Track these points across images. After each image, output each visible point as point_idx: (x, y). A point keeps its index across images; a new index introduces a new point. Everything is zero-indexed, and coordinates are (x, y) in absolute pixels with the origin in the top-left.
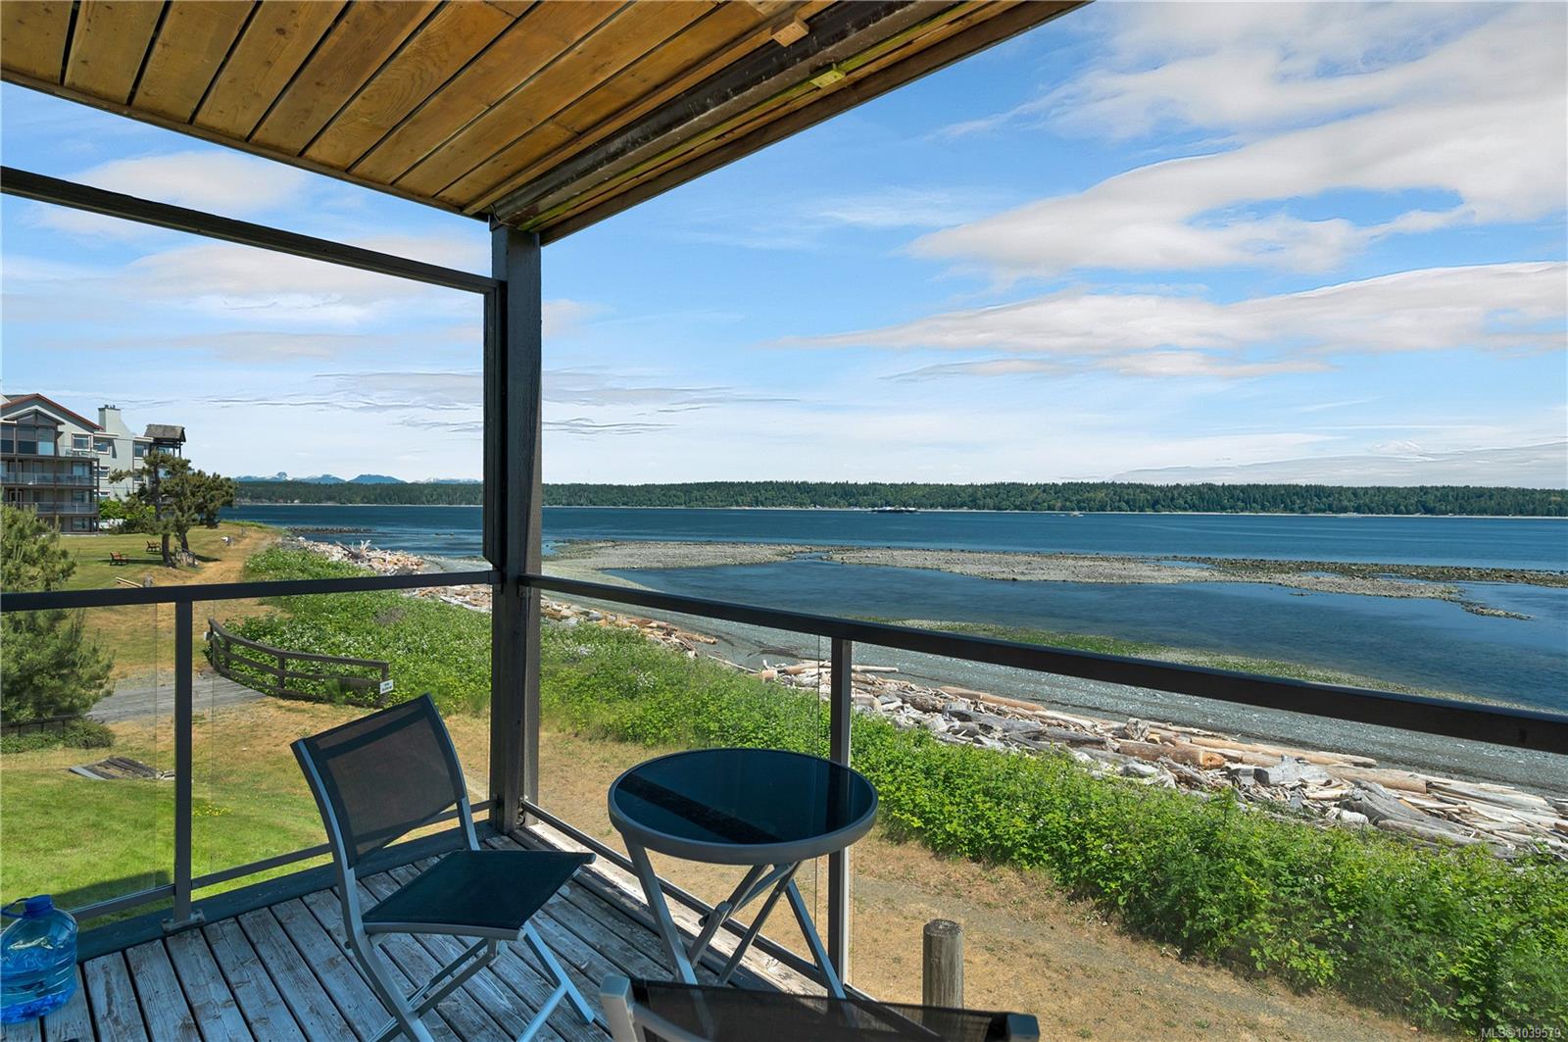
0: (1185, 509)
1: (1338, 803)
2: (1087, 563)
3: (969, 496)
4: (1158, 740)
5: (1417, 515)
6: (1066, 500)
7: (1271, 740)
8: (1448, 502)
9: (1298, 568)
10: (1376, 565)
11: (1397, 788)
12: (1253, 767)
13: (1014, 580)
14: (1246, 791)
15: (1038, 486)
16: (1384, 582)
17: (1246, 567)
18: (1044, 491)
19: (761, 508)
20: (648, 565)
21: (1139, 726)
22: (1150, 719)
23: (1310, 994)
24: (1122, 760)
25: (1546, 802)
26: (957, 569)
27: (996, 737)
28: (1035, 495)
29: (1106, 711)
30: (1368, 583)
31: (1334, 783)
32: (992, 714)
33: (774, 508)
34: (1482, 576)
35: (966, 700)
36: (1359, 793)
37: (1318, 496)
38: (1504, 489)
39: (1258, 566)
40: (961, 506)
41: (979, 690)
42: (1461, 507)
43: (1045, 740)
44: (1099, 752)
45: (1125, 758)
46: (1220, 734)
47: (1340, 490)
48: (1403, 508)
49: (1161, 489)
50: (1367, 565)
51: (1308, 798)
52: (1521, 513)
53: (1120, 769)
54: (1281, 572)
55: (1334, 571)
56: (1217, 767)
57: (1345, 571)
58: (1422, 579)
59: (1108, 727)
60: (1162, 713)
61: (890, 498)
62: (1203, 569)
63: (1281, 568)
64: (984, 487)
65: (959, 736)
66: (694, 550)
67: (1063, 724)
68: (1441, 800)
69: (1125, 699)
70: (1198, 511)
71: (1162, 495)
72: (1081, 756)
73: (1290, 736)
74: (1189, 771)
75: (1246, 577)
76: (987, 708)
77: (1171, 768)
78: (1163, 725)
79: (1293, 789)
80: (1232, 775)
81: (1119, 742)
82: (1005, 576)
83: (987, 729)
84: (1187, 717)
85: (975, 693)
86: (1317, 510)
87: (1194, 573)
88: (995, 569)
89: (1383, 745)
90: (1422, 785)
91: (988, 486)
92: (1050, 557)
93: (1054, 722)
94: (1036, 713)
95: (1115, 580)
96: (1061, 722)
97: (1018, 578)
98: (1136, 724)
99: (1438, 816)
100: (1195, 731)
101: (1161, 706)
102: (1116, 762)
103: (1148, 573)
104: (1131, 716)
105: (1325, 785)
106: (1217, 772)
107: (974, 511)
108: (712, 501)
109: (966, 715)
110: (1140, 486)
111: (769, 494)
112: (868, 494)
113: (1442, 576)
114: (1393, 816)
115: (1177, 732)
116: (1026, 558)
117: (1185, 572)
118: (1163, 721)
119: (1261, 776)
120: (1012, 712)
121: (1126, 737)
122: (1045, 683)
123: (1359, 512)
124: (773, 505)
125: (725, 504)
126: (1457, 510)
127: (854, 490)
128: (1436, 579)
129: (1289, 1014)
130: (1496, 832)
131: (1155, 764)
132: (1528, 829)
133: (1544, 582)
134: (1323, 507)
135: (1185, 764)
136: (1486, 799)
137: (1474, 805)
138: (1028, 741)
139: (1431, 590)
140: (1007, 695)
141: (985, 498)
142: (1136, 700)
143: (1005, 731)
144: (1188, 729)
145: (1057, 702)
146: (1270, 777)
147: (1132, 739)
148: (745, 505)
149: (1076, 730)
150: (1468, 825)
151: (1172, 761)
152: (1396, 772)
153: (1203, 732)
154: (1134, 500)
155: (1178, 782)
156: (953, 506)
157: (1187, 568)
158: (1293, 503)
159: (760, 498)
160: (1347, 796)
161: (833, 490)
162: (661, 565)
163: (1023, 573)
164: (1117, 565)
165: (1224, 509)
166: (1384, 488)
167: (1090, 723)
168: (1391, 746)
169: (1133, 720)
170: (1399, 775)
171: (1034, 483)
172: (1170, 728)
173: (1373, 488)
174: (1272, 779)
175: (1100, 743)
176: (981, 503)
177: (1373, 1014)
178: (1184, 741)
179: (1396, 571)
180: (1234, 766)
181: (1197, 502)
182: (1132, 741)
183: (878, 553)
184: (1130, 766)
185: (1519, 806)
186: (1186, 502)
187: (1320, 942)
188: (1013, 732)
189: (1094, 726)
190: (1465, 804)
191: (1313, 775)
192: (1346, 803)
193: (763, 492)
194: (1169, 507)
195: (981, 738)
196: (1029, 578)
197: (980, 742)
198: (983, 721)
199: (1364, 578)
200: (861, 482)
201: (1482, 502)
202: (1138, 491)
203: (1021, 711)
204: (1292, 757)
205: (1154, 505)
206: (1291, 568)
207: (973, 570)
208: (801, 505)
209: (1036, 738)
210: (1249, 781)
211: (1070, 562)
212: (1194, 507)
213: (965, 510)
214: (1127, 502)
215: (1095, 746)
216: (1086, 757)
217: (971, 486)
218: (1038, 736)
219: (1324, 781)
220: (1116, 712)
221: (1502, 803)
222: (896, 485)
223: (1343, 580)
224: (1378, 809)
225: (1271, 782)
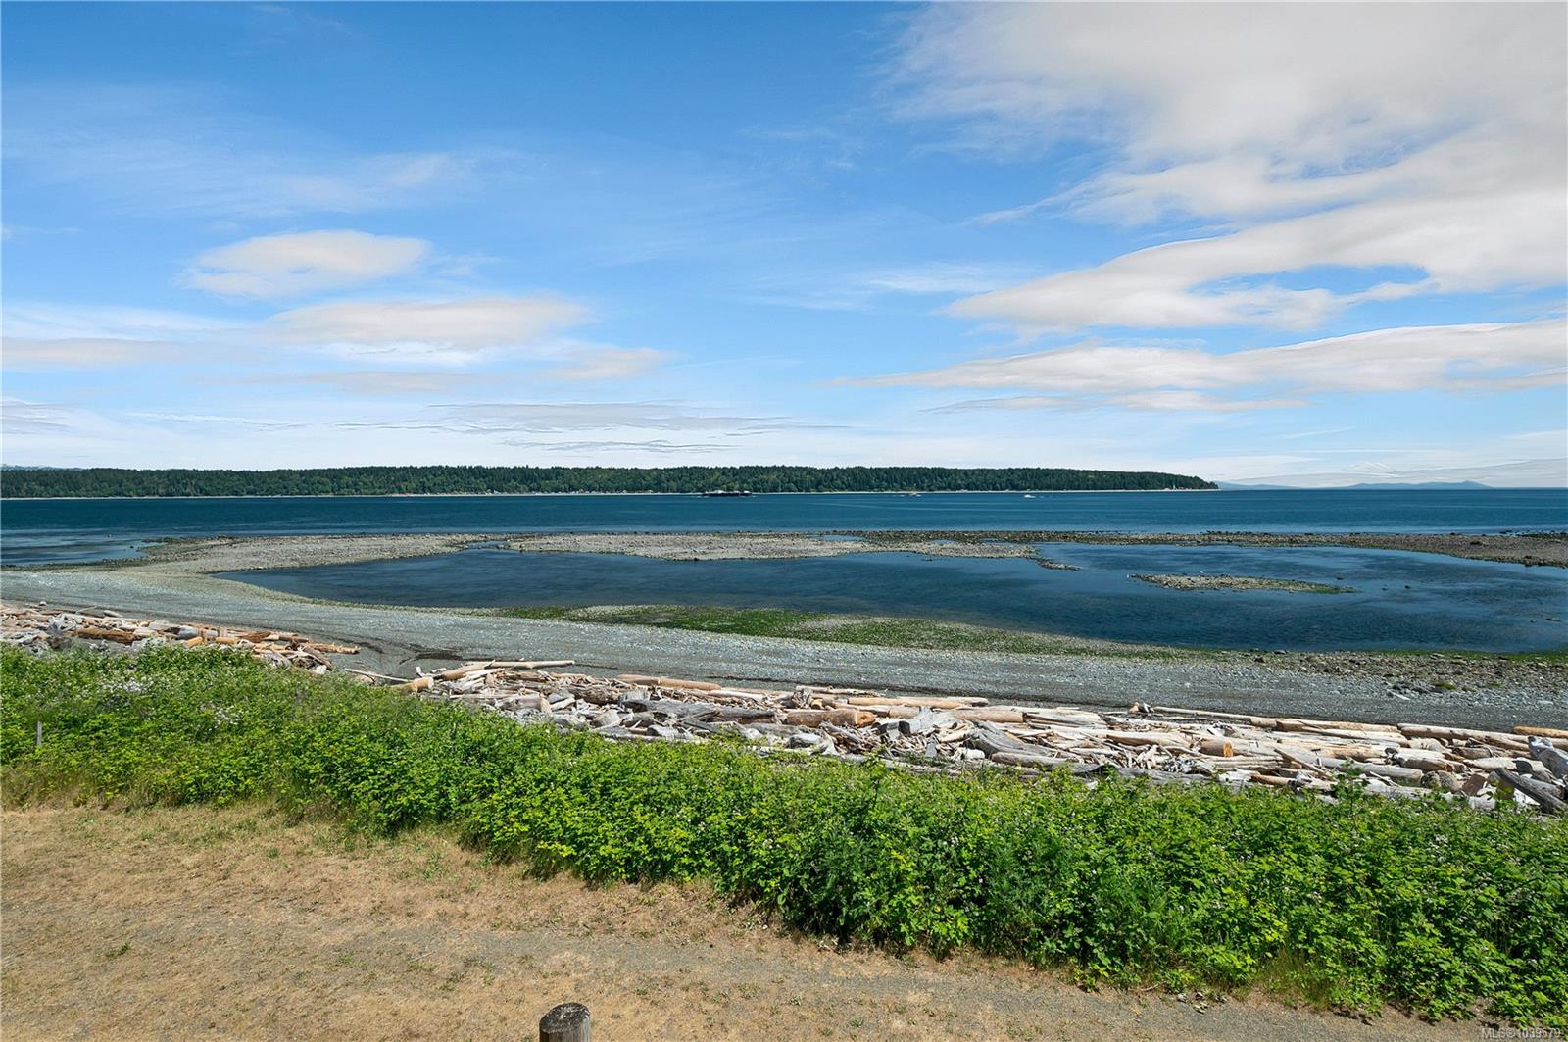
0: (842, 489)
1: (962, 743)
2: (761, 540)
4: (820, 704)
5: (1007, 491)
6: (743, 483)
7: (911, 691)
8: (1027, 480)
9: (928, 538)
10: (982, 532)
11: (1003, 722)
12: (896, 721)
13: (696, 559)
14: (893, 747)
15: (718, 469)
16: (987, 546)
17: (890, 539)
18: (724, 474)
19: (429, 495)
20: (279, 564)
21: (805, 693)
22: (813, 684)
23: (950, 957)
24: (789, 731)
25: (1099, 718)
26: (641, 552)
27: (671, 724)
28: (715, 478)
29: (777, 681)
30: (976, 547)
31: (959, 726)
32: (669, 699)
33: (445, 495)
34: (1050, 538)
35: (644, 687)
36: (978, 732)
37: (940, 476)
38: (1061, 470)
39: (898, 537)
40: (646, 490)
41: (658, 674)
42: (1035, 484)
43: (719, 720)
44: (768, 726)
45: (791, 729)
46: (872, 692)
47: (956, 471)
48: (998, 485)
50: (975, 532)
51: (940, 743)
52: (1071, 489)
53: (787, 740)
54: (915, 541)
55: (953, 539)
56: (869, 724)
57: (961, 538)
58: (1012, 542)
59: (777, 698)
60: (824, 677)
61: (574, 482)
62: (856, 541)
63: (915, 537)
64: (667, 470)
65: (633, 728)
66: (341, 544)
67: (737, 700)
68: (1033, 728)
69: (793, 667)
71: (823, 477)
72: (751, 733)
73: (925, 685)
74: (845, 732)
75: (890, 547)
76: (664, 693)
77: (831, 732)
78: (825, 689)
79: (929, 736)
80: (882, 730)
81: (786, 712)
82: (687, 556)
83: (662, 716)
84: (845, 678)
85: (653, 678)
86: (939, 489)
87: (850, 545)
88: (678, 550)
89: (990, 683)
90: (1020, 716)
91: (672, 470)
92: (728, 536)
93: (728, 699)
94: (712, 692)
95: (786, 555)
96: (735, 699)
97: (700, 557)
98: (802, 692)
99: (1032, 742)
100: (851, 691)
101: (823, 670)
102: (783, 734)
103: (814, 547)
104: (798, 683)
105: (952, 728)
106: (868, 730)
107: (659, 493)
108: (368, 488)
109: (641, 705)
110: (805, 469)
111: (438, 480)
112: (551, 479)
113: (1024, 539)
114: (1002, 748)
115: (837, 694)
116: (707, 538)
117: (843, 545)
118: (826, 685)
119: (904, 728)
120: (689, 694)
121: (793, 706)
122: (722, 660)
123: (969, 490)
124: (444, 491)
125: (382, 491)
126: (1032, 486)
127: (536, 475)
128: (1021, 542)
129: (933, 985)
130: (1071, 750)
131: (817, 731)
132: (1091, 743)
133: (1087, 540)
134: (944, 485)
135: (843, 726)
136: (1062, 722)
137: (1056, 729)
138: (702, 725)
139: (1017, 551)
140: (684, 677)
141: (668, 481)
142: (803, 667)
143: (680, 716)
144: (845, 691)
145: (732, 678)
146: (912, 728)
147: (799, 707)
148: (410, 492)
149: (749, 705)
150: (1053, 747)
151: (831, 725)
152: (1001, 707)
153: (858, 691)
154: (801, 482)
155: (837, 745)
156: (638, 490)
157: (845, 541)
158: (923, 482)
159: (427, 484)
160: (969, 736)
161: (512, 475)
162: (296, 564)
163: (704, 553)
164: (787, 541)
165: (872, 489)
166: (985, 469)
167: (761, 697)
168: (996, 683)
169: (799, 688)
170: (1004, 710)
171: (714, 467)
172: (831, 691)
173: (978, 469)
174: (913, 730)
175: (769, 716)
176: (666, 486)
177: (1000, 962)
178: (842, 703)
179: (994, 537)
180: (883, 721)
181: (851, 483)
182: (798, 710)
183: (560, 539)
184: (795, 736)
185: (1083, 724)
186: (843, 483)
187: (956, 903)
188: (688, 717)
189: (764, 699)
190: (1049, 728)
191: (943, 720)
192: (968, 742)
193: (431, 477)
194: (830, 487)
195: (656, 728)
196: (710, 557)
197: (654, 733)
198: (659, 709)
199: (973, 543)
200: (543, 466)
201: (1048, 480)
202: (804, 473)
203: (697, 692)
204: (927, 705)
205: (818, 486)
206: (922, 538)
207: (656, 552)
208: (476, 491)
209: (710, 720)
210: (894, 735)
211: (747, 540)
212: (849, 487)
213: (650, 493)
214: (795, 483)
215: (765, 720)
216: (756, 733)
218: (712, 717)
219: (951, 725)
220: (786, 681)
221: (1073, 723)
222: (579, 469)
223: (959, 546)
224: (991, 744)
225: (912, 732)
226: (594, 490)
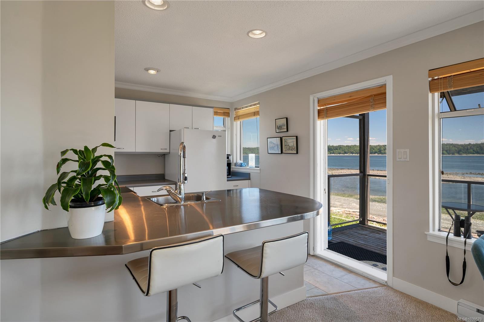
0: (474, 154)
3: (378, 149)
40: (375, 153)
49: (462, 145)
61: (346, 151)
70: (480, 154)
71: (462, 148)
107: (380, 155)
110: (452, 144)
112: (338, 149)
127: (332, 148)
154: (450, 150)
157: (477, 177)
181: (479, 151)
186: (474, 151)
194: (466, 153)
200: (335, 145)
202: (451, 146)
205: (459, 152)
212: (478, 153)
213: (376, 155)
214: (446, 151)
217: (379, 145)
222: (348, 146)
226: (354, 153)
